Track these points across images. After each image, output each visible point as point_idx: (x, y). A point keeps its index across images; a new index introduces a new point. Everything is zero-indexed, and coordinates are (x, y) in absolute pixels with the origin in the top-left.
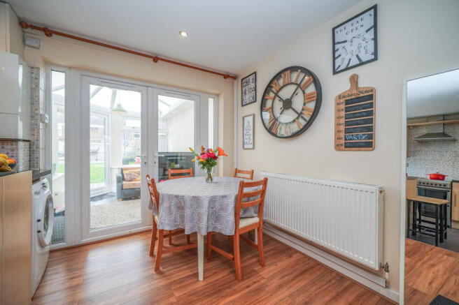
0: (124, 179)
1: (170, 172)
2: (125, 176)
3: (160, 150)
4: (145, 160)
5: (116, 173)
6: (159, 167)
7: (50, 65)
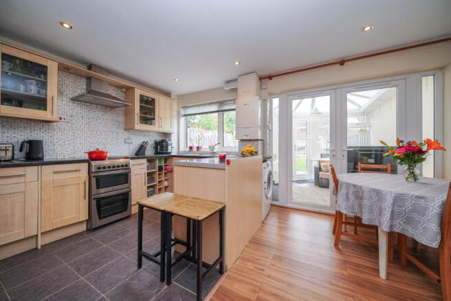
0: (320, 169)
1: (360, 165)
2: (322, 167)
3: (348, 145)
4: (334, 154)
5: (315, 164)
6: (349, 161)
7: (272, 95)
